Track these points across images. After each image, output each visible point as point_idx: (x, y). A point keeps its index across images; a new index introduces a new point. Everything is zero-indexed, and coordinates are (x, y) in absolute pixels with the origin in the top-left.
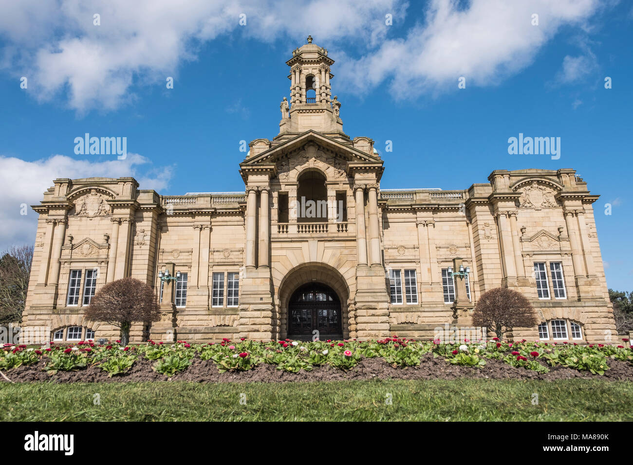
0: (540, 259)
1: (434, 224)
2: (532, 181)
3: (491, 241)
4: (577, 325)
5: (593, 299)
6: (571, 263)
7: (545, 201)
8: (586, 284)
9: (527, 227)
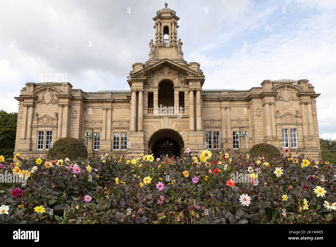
0: (285, 127)
1: (230, 108)
2: (284, 86)
3: (260, 118)
5: (311, 148)
6: (301, 129)
7: (291, 97)
8: (308, 140)
9: (280, 110)
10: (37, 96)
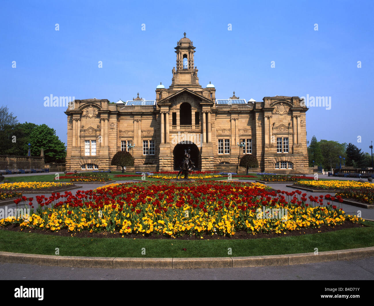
0: (280, 136)
1: (238, 119)
2: (280, 102)
4: (291, 164)
5: (298, 153)
6: (292, 138)
7: (285, 111)
8: (296, 147)
9: (276, 122)
10: (82, 110)
